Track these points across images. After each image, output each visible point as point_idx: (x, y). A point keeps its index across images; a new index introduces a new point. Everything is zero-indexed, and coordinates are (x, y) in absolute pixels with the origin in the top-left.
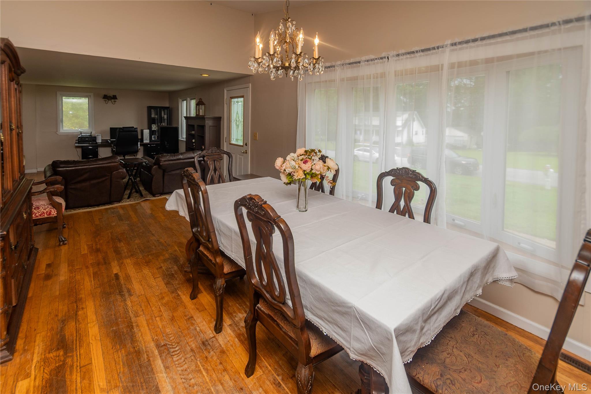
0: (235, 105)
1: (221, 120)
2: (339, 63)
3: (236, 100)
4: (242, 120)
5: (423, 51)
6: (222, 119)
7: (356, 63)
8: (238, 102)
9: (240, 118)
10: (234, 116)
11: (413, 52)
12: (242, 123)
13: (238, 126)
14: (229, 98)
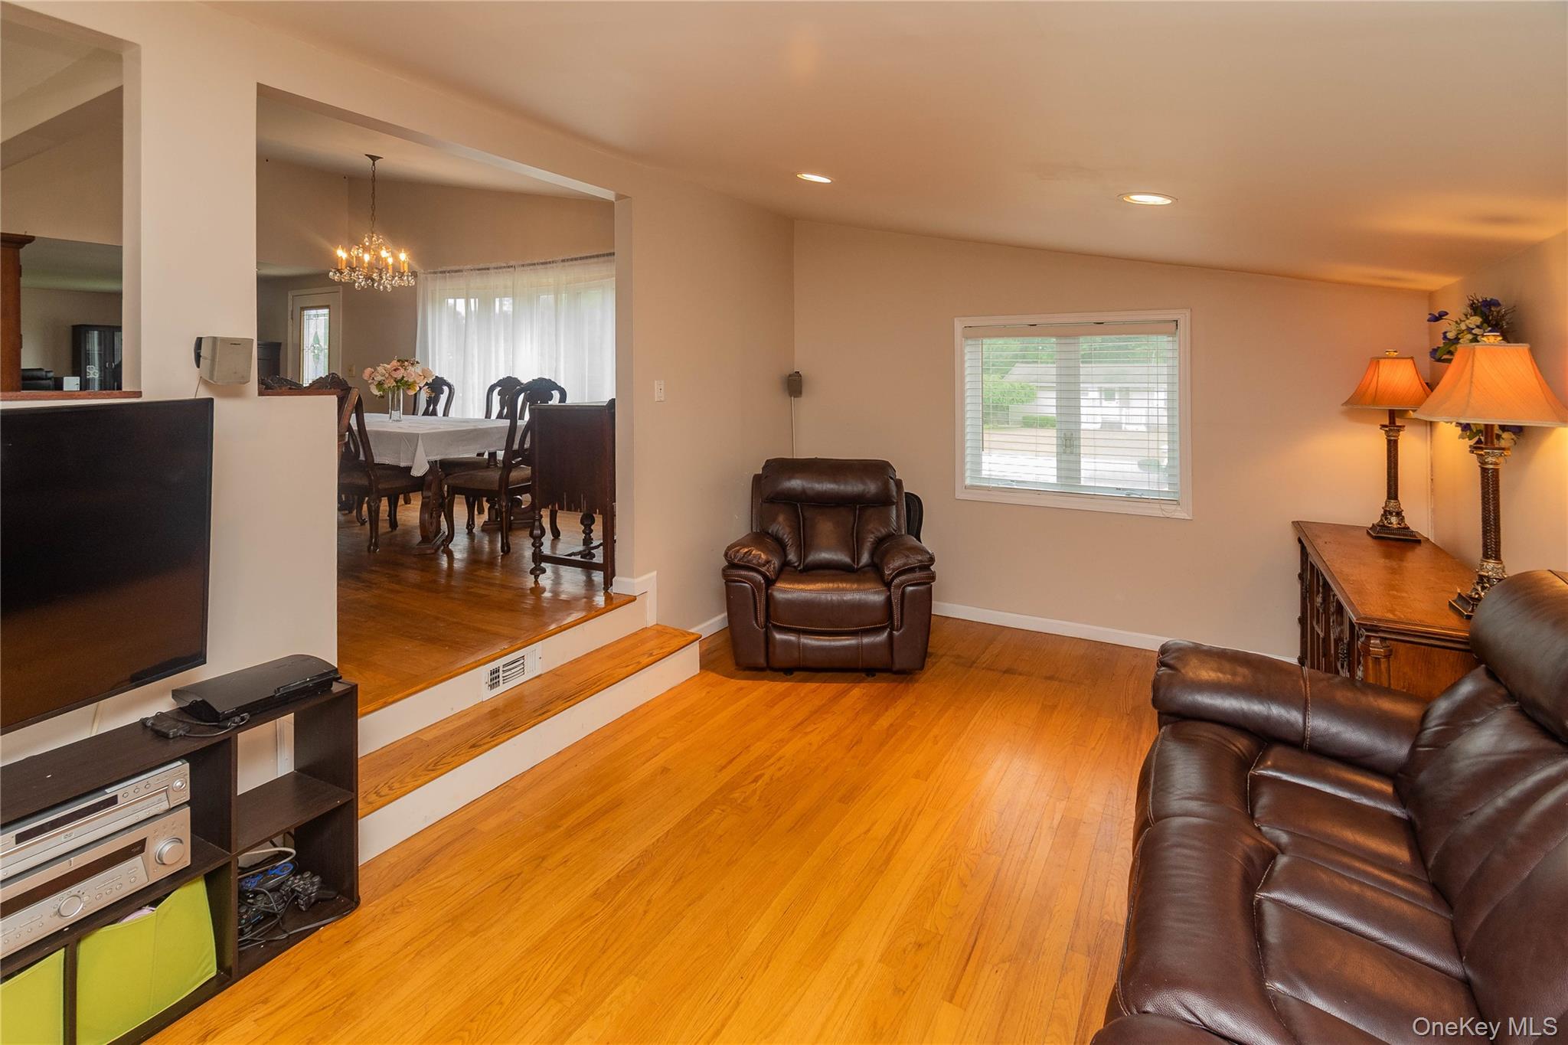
0: (312, 323)
1: (280, 349)
2: (469, 267)
3: (313, 312)
4: (327, 347)
5: (542, 264)
6: (282, 347)
7: (485, 269)
8: (318, 316)
9: (322, 343)
10: (308, 340)
11: (534, 264)
12: (327, 351)
13: (317, 357)
14: (299, 309)
